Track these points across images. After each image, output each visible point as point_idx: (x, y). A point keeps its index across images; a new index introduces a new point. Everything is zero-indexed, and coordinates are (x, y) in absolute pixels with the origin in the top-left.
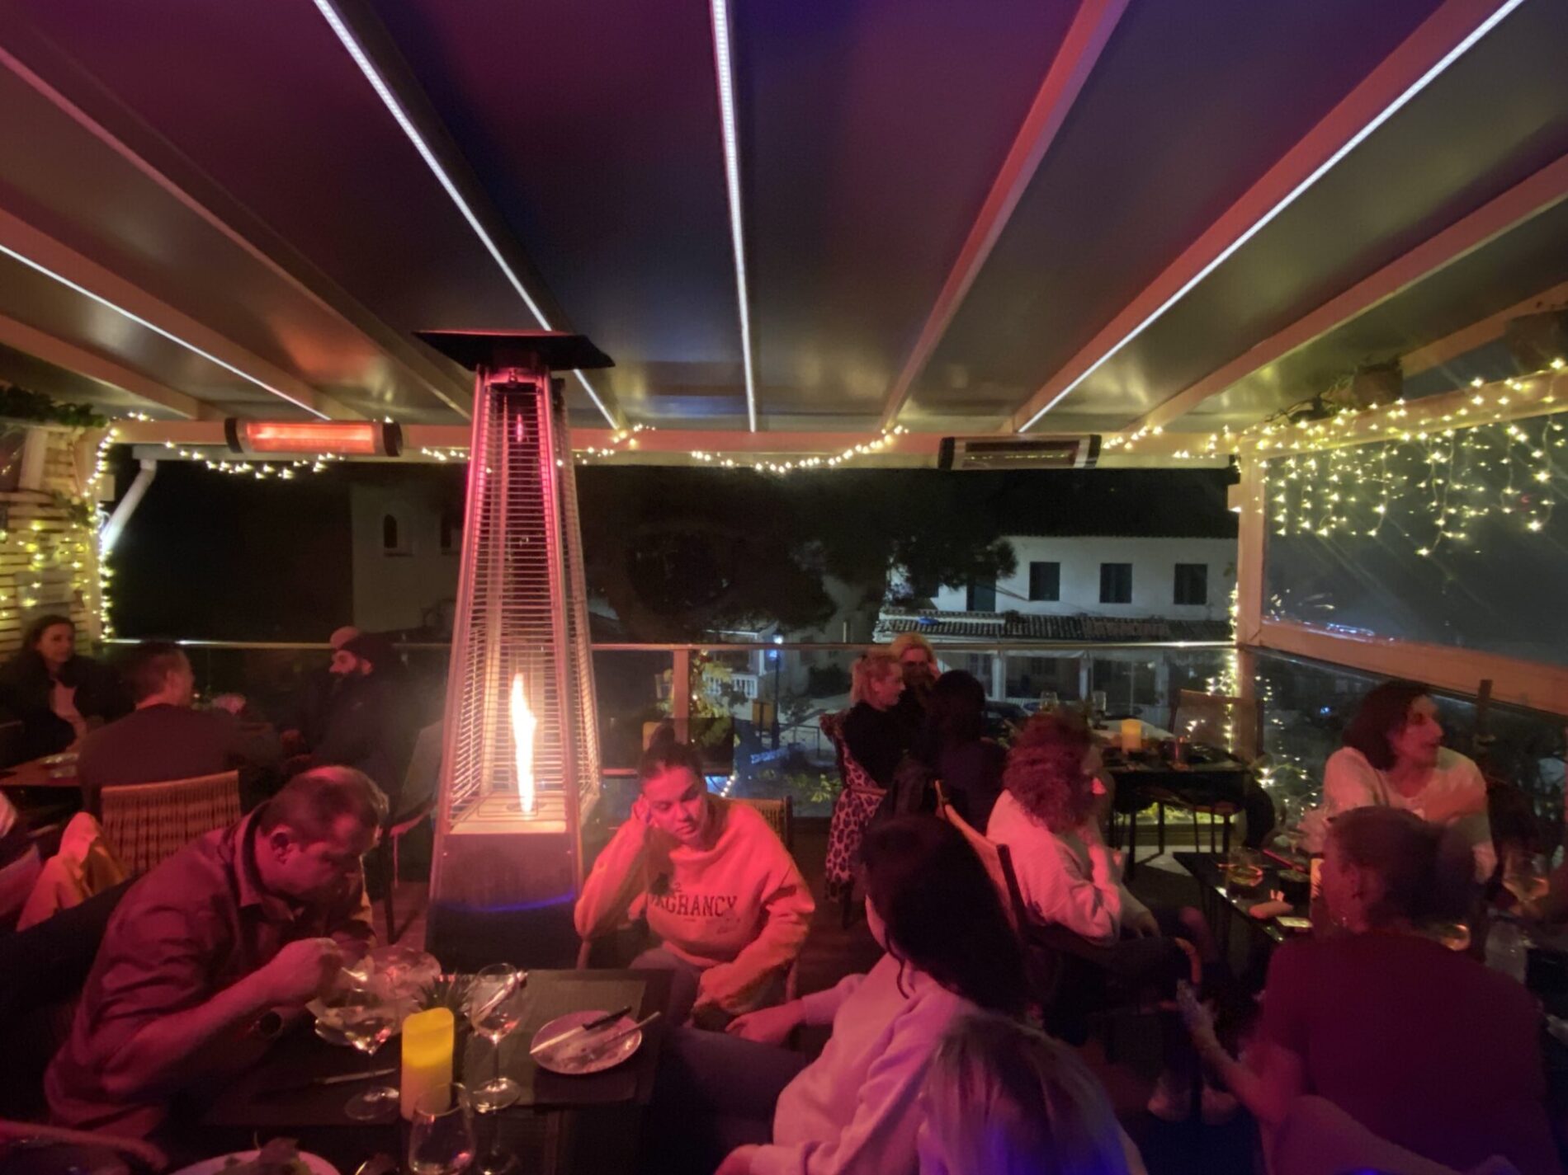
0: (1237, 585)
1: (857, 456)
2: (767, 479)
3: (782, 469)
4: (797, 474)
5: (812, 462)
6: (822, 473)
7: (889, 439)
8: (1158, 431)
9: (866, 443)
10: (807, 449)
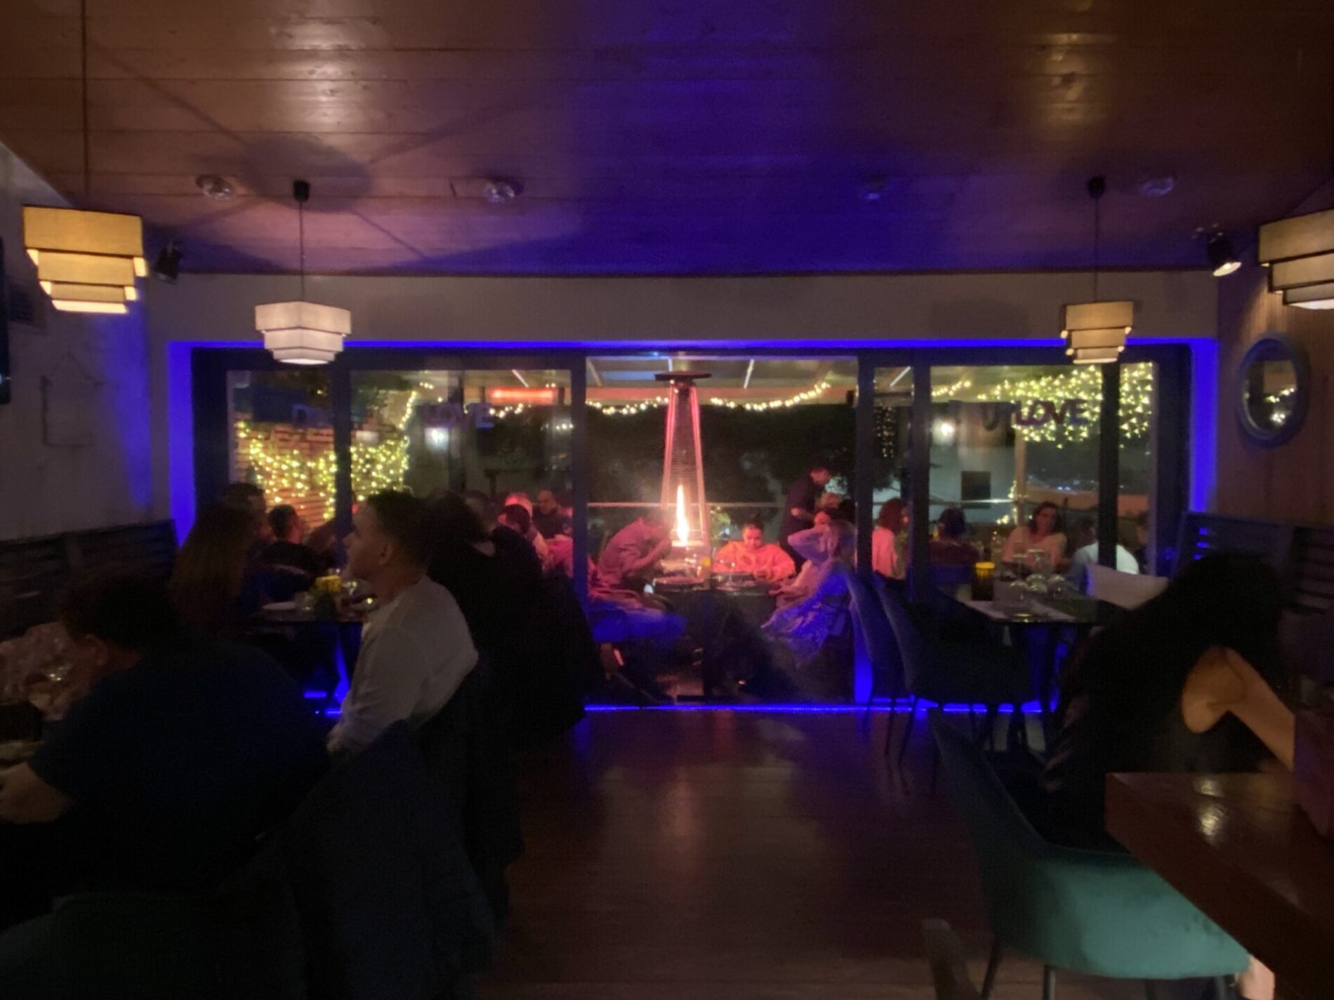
0: (1015, 482)
1: (802, 400)
2: (753, 413)
3: (760, 407)
4: (768, 412)
5: (776, 404)
6: (783, 408)
7: (819, 391)
8: (968, 384)
9: (806, 391)
10: (774, 398)
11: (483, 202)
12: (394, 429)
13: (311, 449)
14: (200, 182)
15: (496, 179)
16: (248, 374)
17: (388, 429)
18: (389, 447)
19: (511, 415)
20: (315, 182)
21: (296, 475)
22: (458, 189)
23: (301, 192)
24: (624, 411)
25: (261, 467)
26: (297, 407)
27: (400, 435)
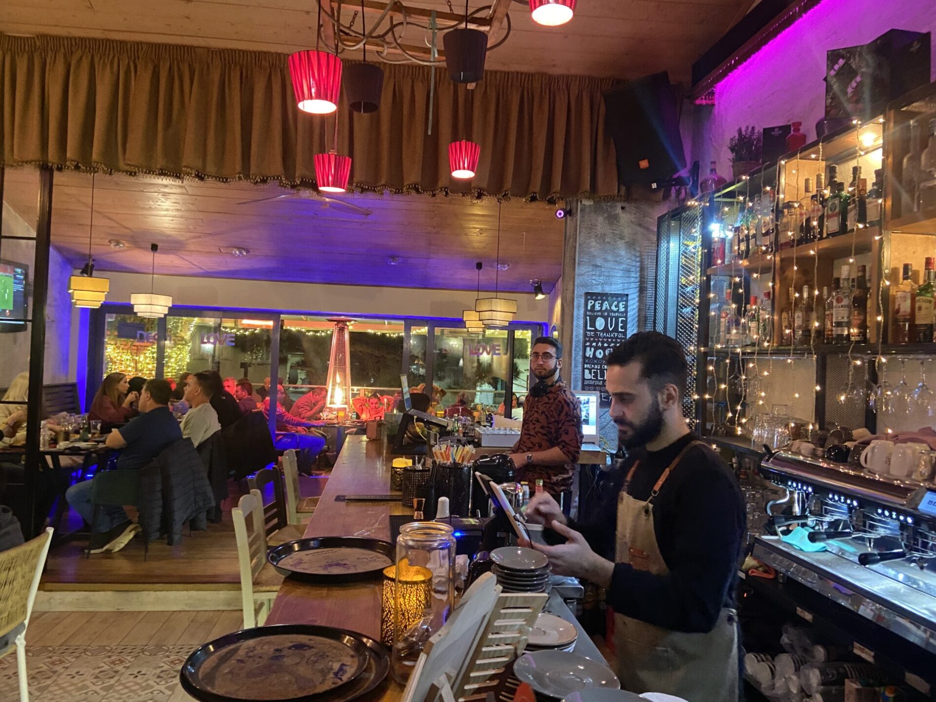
11: (233, 255)
12: (183, 339)
13: (138, 350)
14: (110, 242)
15: (239, 248)
16: (114, 315)
17: (179, 339)
18: (179, 349)
19: (253, 334)
20: (160, 245)
21: (128, 363)
22: (222, 250)
23: (154, 248)
24: (318, 334)
25: (111, 359)
26: (139, 332)
27: (186, 343)
